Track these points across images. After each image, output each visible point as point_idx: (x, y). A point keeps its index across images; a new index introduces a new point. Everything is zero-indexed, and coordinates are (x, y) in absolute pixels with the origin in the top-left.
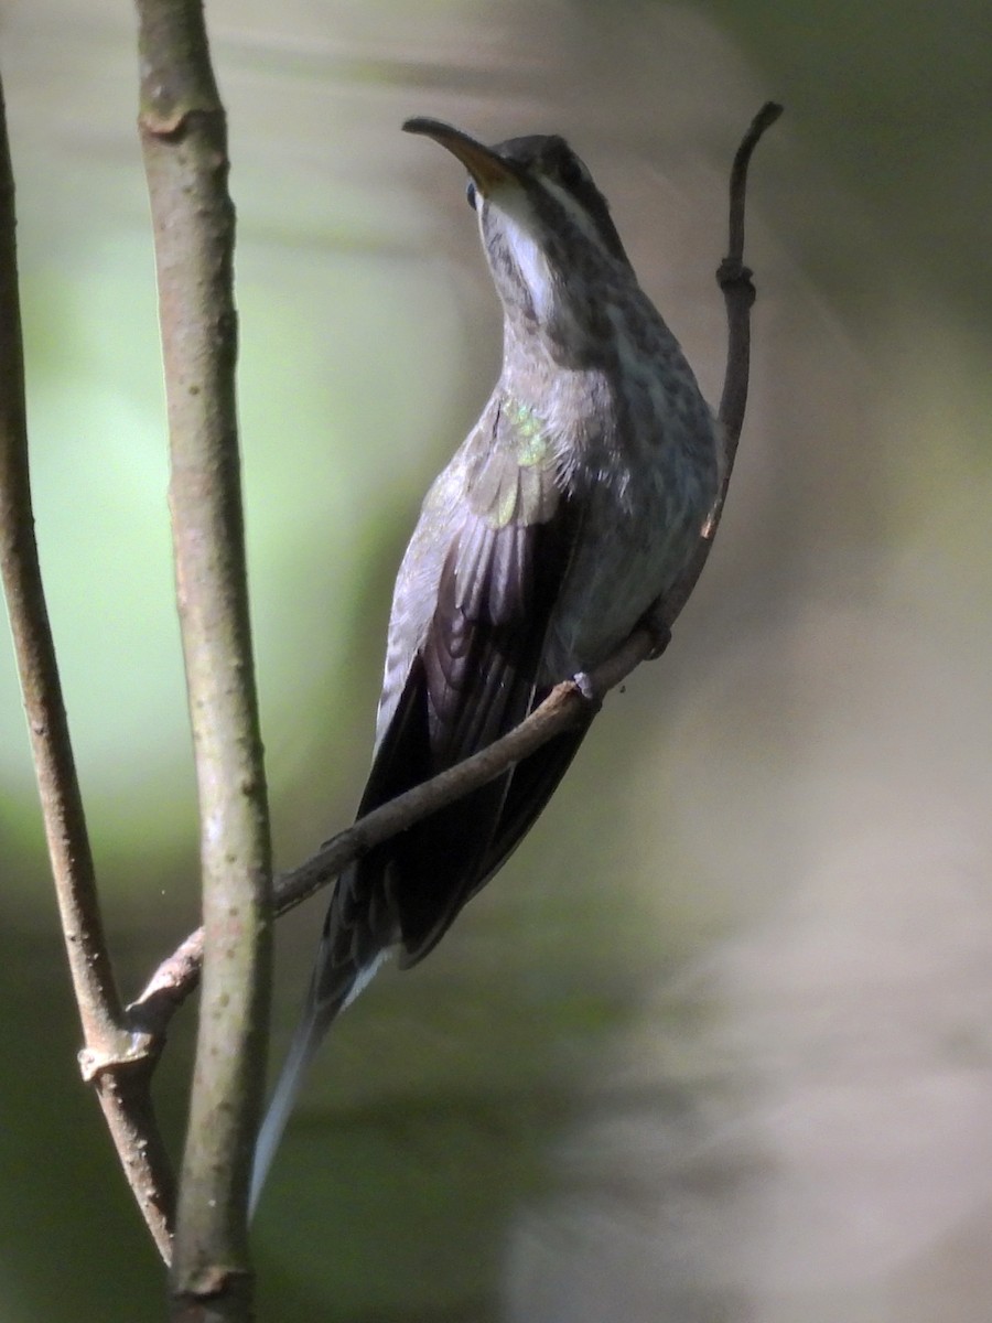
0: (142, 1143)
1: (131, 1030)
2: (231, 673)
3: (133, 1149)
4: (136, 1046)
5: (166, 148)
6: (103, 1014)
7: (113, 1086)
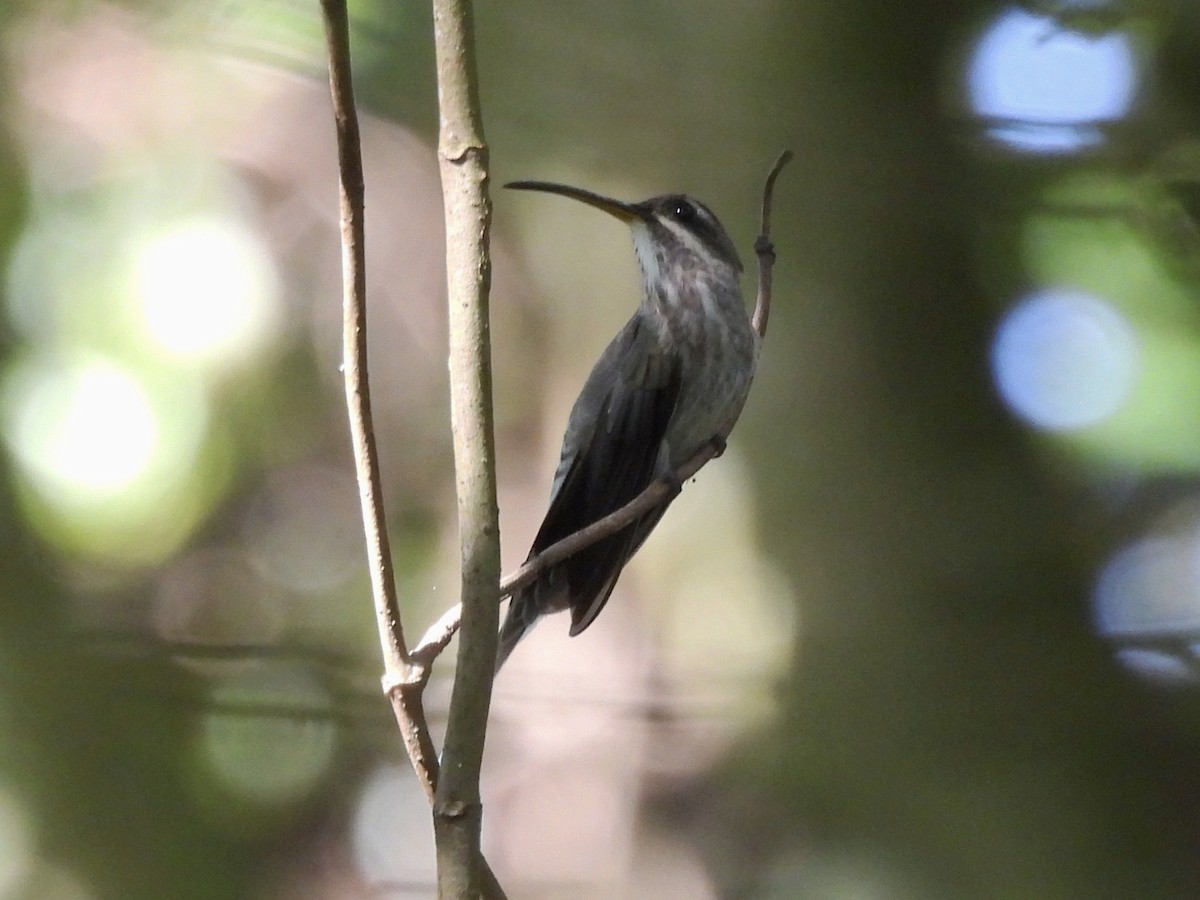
0: (416, 730)
1: (412, 665)
2: (481, 466)
3: (410, 733)
4: (415, 674)
5: (455, 167)
6: (396, 655)
7: (400, 696)
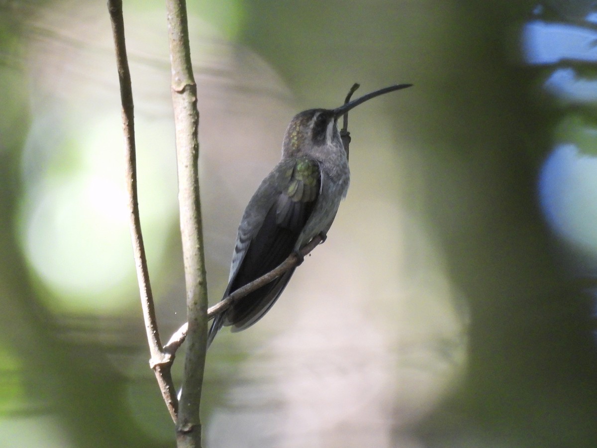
0: (168, 387)
1: (165, 353)
2: (196, 249)
3: (165, 389)
4: (166, 358)
5: (179, 95)
6: (157, 348)
7: (159, 370)
